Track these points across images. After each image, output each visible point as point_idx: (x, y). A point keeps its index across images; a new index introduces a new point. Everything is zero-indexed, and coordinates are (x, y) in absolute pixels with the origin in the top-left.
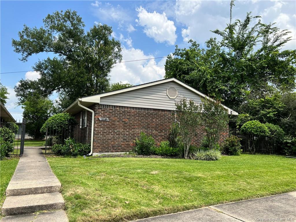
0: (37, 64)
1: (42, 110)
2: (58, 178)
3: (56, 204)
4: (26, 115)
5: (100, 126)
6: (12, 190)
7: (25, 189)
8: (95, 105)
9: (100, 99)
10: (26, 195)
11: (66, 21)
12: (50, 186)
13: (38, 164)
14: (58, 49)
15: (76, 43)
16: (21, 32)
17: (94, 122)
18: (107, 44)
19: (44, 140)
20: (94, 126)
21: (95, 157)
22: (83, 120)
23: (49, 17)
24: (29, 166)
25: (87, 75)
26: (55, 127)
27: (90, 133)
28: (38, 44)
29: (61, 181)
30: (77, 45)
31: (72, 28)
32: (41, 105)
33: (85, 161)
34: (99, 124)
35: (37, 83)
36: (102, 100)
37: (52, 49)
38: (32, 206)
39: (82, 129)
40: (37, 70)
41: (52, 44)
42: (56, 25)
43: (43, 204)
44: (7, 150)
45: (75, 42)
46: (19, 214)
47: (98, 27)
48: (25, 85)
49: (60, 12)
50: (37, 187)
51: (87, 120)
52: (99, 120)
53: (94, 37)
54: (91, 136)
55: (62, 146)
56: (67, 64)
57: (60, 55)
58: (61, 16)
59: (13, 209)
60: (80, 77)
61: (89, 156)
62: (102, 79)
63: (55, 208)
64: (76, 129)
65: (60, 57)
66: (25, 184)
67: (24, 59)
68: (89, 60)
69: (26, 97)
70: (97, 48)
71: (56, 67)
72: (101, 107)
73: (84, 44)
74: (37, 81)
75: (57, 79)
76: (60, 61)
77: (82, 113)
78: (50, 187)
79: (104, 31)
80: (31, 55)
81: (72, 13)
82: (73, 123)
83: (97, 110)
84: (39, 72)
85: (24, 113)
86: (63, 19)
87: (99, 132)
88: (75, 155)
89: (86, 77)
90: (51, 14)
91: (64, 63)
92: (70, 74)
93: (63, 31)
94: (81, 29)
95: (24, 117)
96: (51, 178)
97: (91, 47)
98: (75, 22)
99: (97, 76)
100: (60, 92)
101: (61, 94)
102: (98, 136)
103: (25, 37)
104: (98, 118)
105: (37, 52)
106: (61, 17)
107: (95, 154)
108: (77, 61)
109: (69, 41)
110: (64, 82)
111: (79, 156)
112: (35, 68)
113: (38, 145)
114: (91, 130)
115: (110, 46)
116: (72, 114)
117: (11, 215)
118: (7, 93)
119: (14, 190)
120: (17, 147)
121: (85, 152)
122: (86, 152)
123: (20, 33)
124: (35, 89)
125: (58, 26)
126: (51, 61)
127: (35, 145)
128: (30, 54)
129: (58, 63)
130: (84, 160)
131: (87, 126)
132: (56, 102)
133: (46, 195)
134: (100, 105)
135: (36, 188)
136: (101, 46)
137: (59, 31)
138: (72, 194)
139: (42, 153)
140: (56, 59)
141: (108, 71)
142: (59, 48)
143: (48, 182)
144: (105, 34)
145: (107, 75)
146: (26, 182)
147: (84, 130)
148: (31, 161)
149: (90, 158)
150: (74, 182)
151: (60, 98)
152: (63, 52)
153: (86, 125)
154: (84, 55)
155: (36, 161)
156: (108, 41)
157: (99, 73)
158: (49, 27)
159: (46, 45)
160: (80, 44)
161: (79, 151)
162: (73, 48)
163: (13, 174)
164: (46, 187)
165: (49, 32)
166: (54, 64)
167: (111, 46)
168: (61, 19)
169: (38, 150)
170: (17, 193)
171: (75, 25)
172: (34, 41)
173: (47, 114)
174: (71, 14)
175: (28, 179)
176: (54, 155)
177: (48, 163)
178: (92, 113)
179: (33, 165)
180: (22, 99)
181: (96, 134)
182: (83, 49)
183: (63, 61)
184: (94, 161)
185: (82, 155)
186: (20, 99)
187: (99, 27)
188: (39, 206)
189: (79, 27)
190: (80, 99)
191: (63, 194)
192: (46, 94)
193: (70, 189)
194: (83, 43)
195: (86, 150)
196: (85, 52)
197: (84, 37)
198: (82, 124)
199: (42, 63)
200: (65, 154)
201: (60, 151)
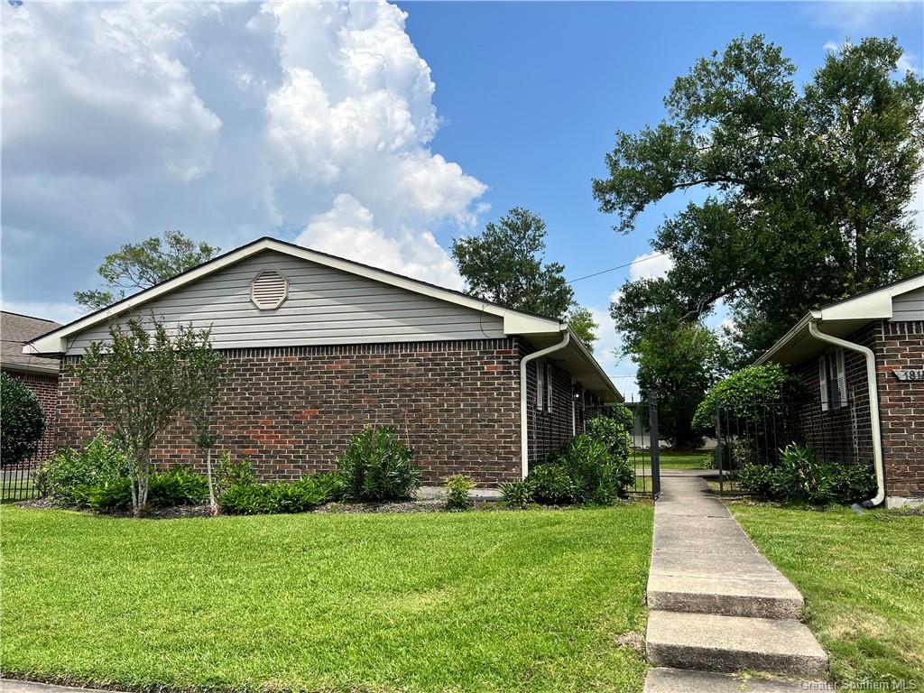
0: (662, 231)
1: (687, 361)
2: (787, 575)
3: (799, 659)
4: (644, 380)
5: (902, 399)
6: (661, 593)
7: (695, 596)
8: (874, 327)
9: (893, 302)
10: (701, 615)
11: (731, 78)
12: (769, 597)
13: (710, 524)
14: (715, 171)
15: (772, 135)
16: (612, 154)
17: (878, 387)
18: (887, 103)
19: (706, 452)
20: (879, 400)
21: (896, 512)
22: (832, 385)
23: (679, 85)
24: (686, 529)
25: (821, 230)
26: (740, 411)
27: (864, 427)
28: (659, 172)
29: (799, 584)
30: (776, 140)
31: (752, 92)
32: (682, 346)
33: (863, 525)
34: (899, 393)
35: (667, 284)
36: (901, 306)
37: (697, 176)
38: (725, 651)
39: (831, 413)
40: (662, 248)
41: (697, 160)
42: (703, 99)
43: (759, 651)
44: (621, 479)
45: (767, 132)
46: (691, 666)
47: (842, 58)
48: (635, 297)
49: (709, 58)
50: (729, 594)
51: (847, 381)
52: (897, 379)
53: (832, 94)
54: (871, 438)
55: (772, 470)
56: (748, 210)
57: (724, 187)
58: (712, 69)
59: (674, 648)
60: (797, 242)
61: (874, 507)
62: (880, 231)
63: (797, 672)
64: (813, 415)
65: (724, 192)
66: (691, 580)
67: (626, 225)
68: (824, 175)
69: (642, 329)
70: (849, 127)
71: (717, 226)
72: (899, 333)
73: (798, 129)
74: (666, 278)
75: (722, 262)
76: (725, 205)
77: (823, 358)
78: (769, 600)
79: (867, 61)
80: (642, 210)
81: (749, 46)
82: (798, 396)
83: (884, 344)
84: (668, 254)
85: (640, 375)
86: (722, 73)
87: (903, 424)
88: (821, 503)
89: (817, 237)
90: (684, 75)
91: (740, 206)
92: (761, 239)
93: (725, 112)
94: (781, 84)
95: (642, 384)
96: (761, 571)
97: (823, 130)
98: (760, 69)
99: (859, 225)
100: (736, 300)
101: (738, 305)
102: (900, 437)
103: (623, 164)
104: (893, 374)
105: (657, 195)
106: (713, 73)
107: (895, 502)
108: (779, 191)
109: (747, 137)
110: (744, 266)
111: (836, 507)
112: (657, 243)
113: (689, 466)
114: (869, 414)
115: (897, 106)
116: (789, 365)
117: (670, 665)
118: (593, 326)
119: (667, 593)
120: (642, 471)
121: (856, 492)
122: (861, 494)
123: (609, 156)
124: (662, 303)
125: (709, 101)
126: (700, 210)
127: (683, 466)
128: (640, 208)
129: (720, 212)
130: (858, 520)
131: (850, 402)
132: (724, 335)
133: (759, 623)
134: (894, 324)
135: (727, 597)
136: (863, 117)
137: (712, 115)
138: (847, 634)
139: (709, 492)
140: (712, 201)
141: (900, 195)
142: (718, 168)
143: (758, 582)
144: (871, 70)
145: (900, 212)
146: (693, 575)
147: (839, 416)
148: (687, 514)
149: (879, 513)
150: (846, 594)
151: (735, 320)
152: (733, 175)
153: (844, 398)
154: (801, 168)
155: (703, 516)
156: (889, 92)
157: (865, 212)
158: (683, 114)
159: (680, 167)
160: (783, 136)
161: (833, 489)
162: (762, 152)
163: (650, 548)
164: (756, 599)
165: (685, 129)
166: (709, 218)
167: (904, 104)
168: (716, 78)
169: (696, 481)
170: (676, 605)
171: (760, 81)
172: (646, 168)
173: (703, 373)
174: (745, 50)
175: (695, 567)
176: (748, 498)
177: (738, 524)
178: (863, 356)
179: (695, 525)
180: (632, 338)
181: (891, 431)
182: (796, 146)
183: (734, 203)
184: (900, 525)
185: (847, 503)
186: (628, 338)
187: (848, 54)
188: (746, 655)
189: (777, 78)
190: (816, 315)
191: (815, 630)
192: (692, 313)
193: (839, 618)
194: (794, 127)
195: (857, 487)
196: (806, 155)
197: (796, 107)
198: (829, 397)
199: (674, 223)
200: (785, 496)
201: (767, 485)
